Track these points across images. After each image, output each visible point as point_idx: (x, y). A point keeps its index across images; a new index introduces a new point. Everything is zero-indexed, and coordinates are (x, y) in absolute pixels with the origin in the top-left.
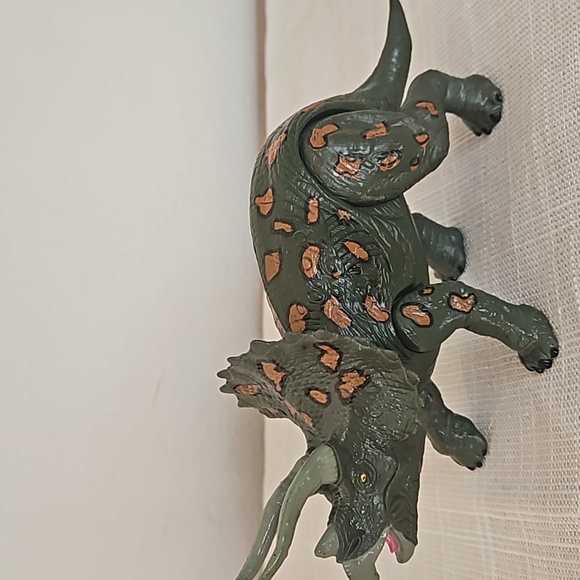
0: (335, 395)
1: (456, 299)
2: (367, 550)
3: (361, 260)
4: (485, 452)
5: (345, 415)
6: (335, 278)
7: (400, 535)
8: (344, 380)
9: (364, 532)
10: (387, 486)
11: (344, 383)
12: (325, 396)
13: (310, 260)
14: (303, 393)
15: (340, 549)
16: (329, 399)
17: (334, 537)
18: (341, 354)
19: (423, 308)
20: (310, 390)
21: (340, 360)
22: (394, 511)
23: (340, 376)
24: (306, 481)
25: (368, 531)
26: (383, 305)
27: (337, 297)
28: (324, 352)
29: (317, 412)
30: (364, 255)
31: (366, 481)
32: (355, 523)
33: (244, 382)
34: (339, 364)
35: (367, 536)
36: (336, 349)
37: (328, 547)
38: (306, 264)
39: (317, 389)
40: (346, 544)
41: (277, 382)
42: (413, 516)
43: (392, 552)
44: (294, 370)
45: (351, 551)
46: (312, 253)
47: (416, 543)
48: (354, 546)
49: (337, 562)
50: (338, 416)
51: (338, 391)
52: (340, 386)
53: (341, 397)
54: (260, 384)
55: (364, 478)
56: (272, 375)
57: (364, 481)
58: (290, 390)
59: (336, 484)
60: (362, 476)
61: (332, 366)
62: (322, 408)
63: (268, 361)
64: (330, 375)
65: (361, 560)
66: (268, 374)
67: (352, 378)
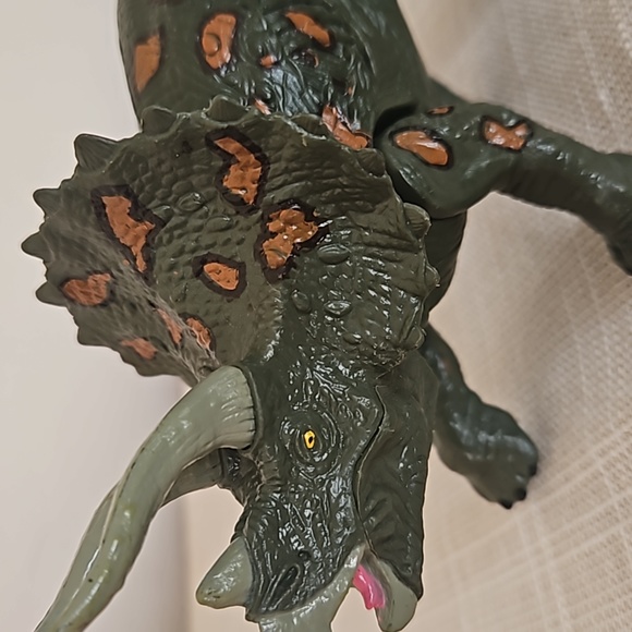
0: (253, 268)
1: (493, 129)
2: (314, 594)
3: (315, 43)
4: (533, 471)
5: (274, 305)
6: (263, 67)
7: (386, 569)
8: (272, 227)
9: (308, 554)
10: (360, 458)
11: (274, 235)
12: (234, 273)
13: (218, 38)
14: (190, 269)
15: (254, 590)
16: (242, 278)
17: (241, 561)
18: (264, 161)
19: (432, 134)
20: (204, 262)
21: (262, 180)
22: (373, 512)
23: (265, 219)
24: (179, 429)
25: (317, 554)
26: (357, 125)
27: (267, 101)
28: (229, 159)
29: (218, 311)
30: (321, 34)
31: (316, 447)
32: (289, 535)
33: (79, 272)
34: (261, 191)
35: (314, 564)
36: (253, 149)
37: (226, 583)
38: (208, 44)
39: (218, 260)
40: (267, 580)
41: (136, 250)
42: (414, 532)
43: (368, 607)
44: (170, 215)
45: (277, 596)
46: (223, 25)
47: (419, 593)
48: (284, 584)
49: (248, 618)
50: (261, 311)
51: (260, 255)
52: (264, 245)
53: (265, 268)
54: (108, 270)
55: (311, 440)
56: (127, 233)
57: (310, 446)
58: (165, 267)
59: (251, 450)
60: (307, 436)
61: (248, 194)
62: (229, 301)
63: (113, 190)
64: (243, 221)
65: (301, 615)
66: (118, 231)
67: (289, 223)
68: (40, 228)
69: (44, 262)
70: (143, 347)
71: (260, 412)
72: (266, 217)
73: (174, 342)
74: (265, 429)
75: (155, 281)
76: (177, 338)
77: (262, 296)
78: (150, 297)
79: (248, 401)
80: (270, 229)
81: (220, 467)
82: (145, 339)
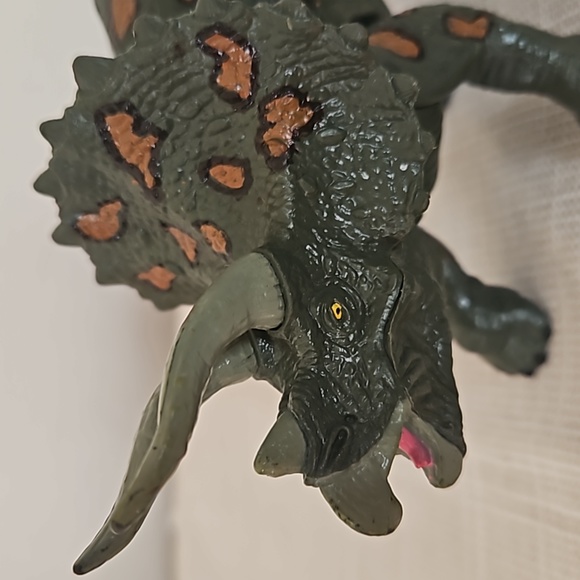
0: (257, 161)
8: (270, 117)
9: (353, 418)
11: (272, 125)
12: (239, 171)
16: (247, 174)
17: (294, 431)
20: (209, 166)
23: (262, 111)
31: (344, 318)
33: (91, 204)
34: (255, 86)
37: (282, 450)
39: (222, 161)
41: (144, 167)
43: (418, 465)
44: (171, 125)
45: (332, 456)
48: (337, 446)
49: (307, 483)
50: (271, 201)
51: (262, 147)
52: (264, 136)
53: (269, 158)
54: (118, 198)
55: (338, 311)
56: (132, 151)
57: (339, 316)
58: (172, 179)
59: (283, 327)
60: (334, 308)
61: (243, 89)
62: (238, 200)
63: (115, 108)
64: (241, 118)
65: (358, 473)
66: (123, 150)
67: (285, 110)
68: (50, 163)
69: (57, 202)
70: (160, 277)
71: (287, 289)
72: (262, 109)
73: (189, 261)
74: (294, 303)
75: (164, 195)
76: (191, 255)
77: (269, 186)
78: (162, 217)
79: (274, 281)
80: (268, 119)
81: (254, 357)
82: (161, 265)
